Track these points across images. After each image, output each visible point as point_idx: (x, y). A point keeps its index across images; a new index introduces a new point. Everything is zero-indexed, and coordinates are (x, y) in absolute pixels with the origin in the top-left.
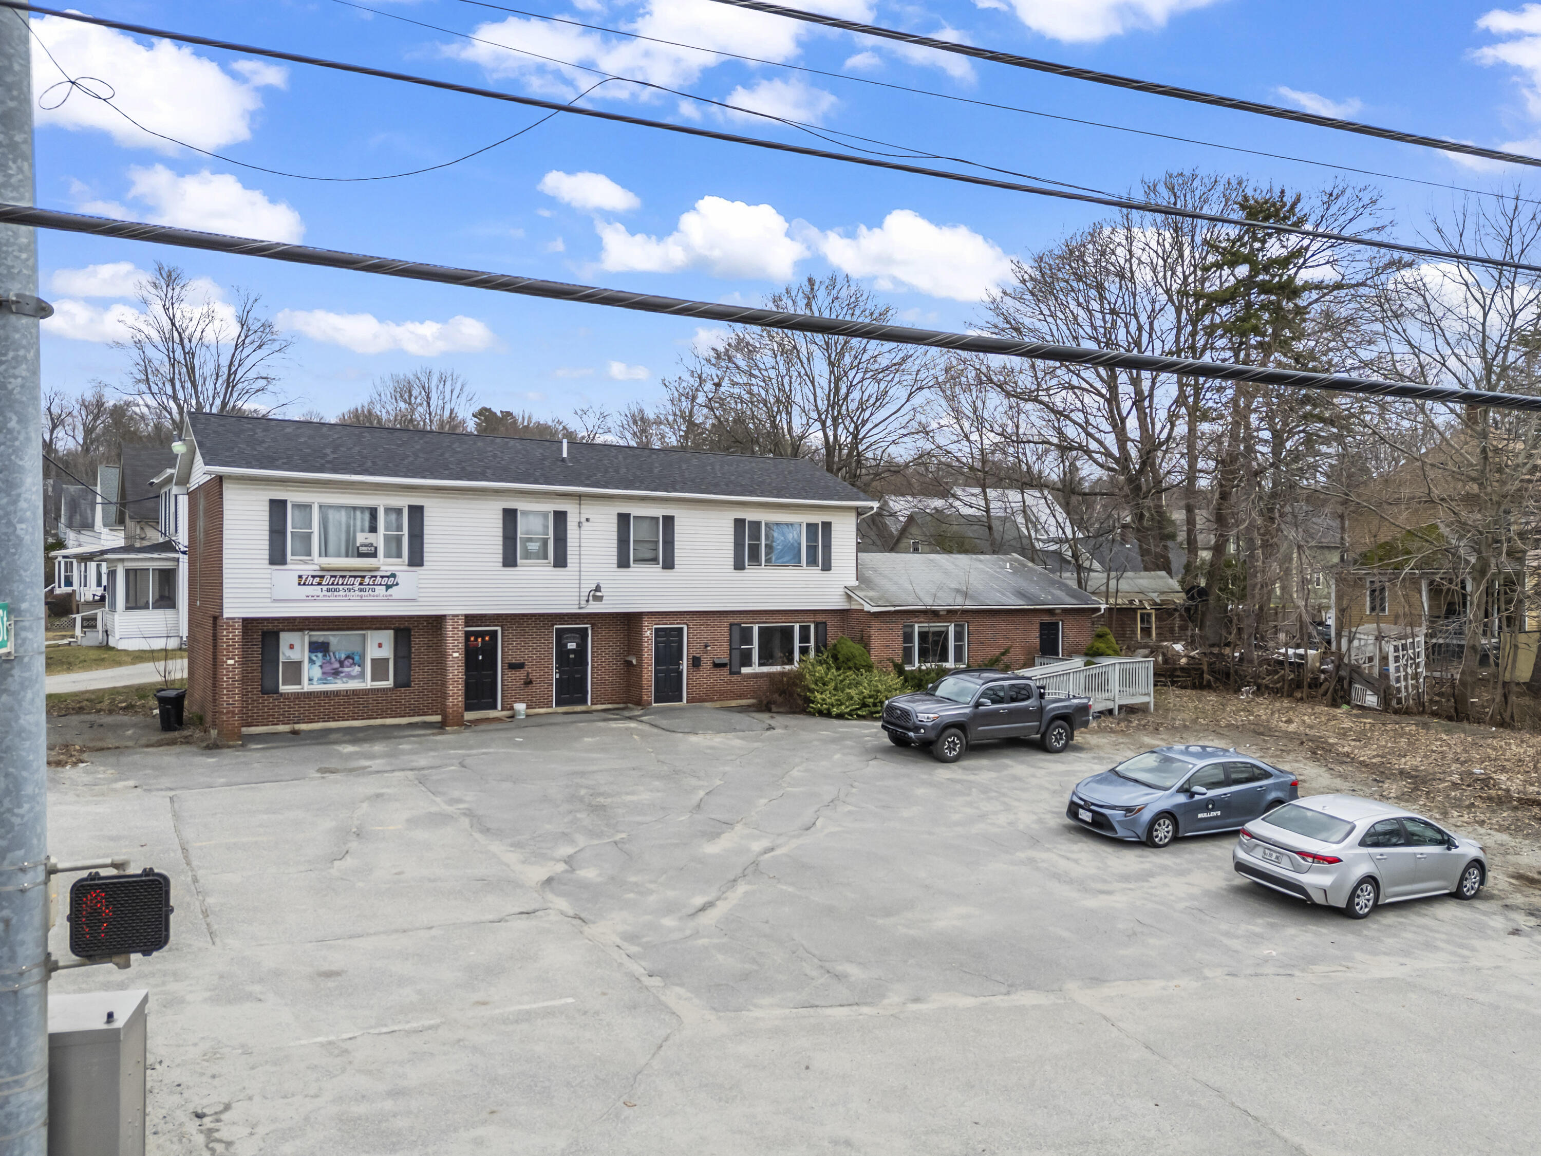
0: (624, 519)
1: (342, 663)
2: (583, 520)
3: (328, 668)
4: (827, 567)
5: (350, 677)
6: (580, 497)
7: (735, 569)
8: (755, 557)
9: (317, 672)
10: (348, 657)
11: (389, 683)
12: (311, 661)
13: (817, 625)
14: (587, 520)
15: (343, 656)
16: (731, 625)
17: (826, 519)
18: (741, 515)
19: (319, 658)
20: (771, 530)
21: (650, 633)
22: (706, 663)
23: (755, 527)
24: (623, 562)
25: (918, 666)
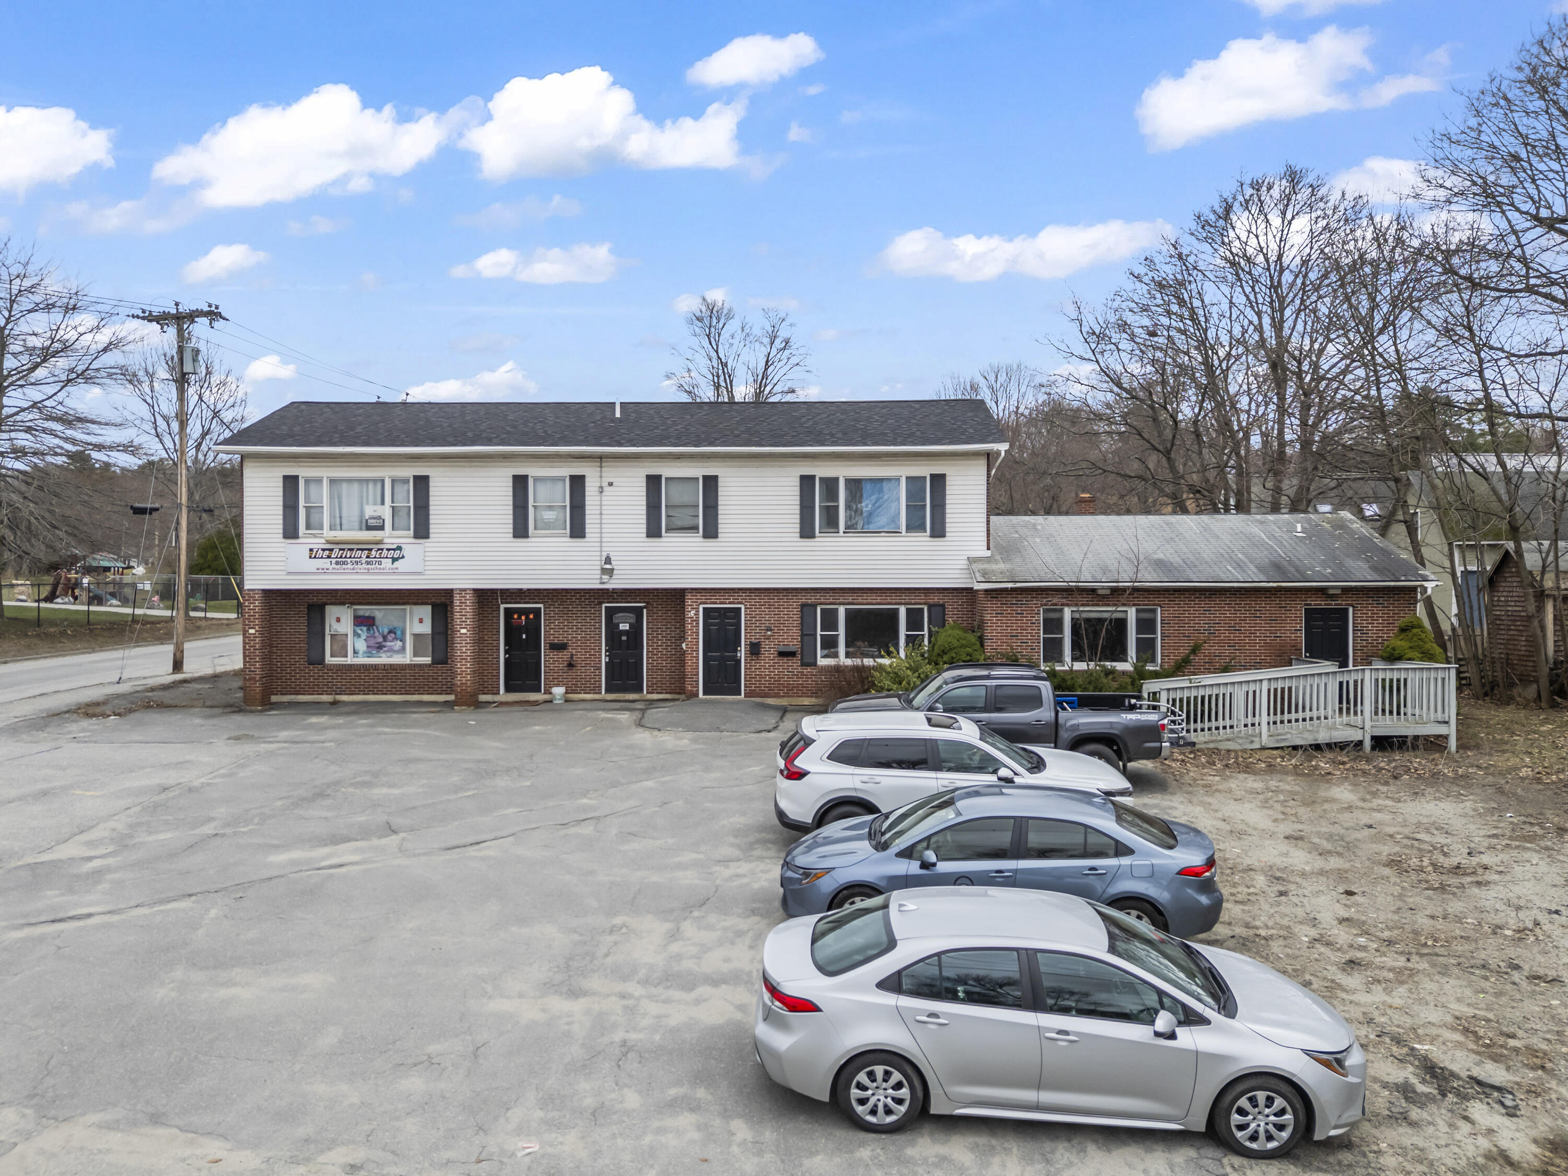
0: (653, 482)
1: (385, 638)
2: (605, 484)
3: (372, 642)
4: (939, 531)
5: (391, 650)
6: (601, 458)
7: (801, 537)
8: (831, 522)
9: (361, 645)
10: (390, 632)
11: (427, 660)
12: (356, 635)
13: (930, 607)
14: (611, 484)
15: (386, 631)
16: (803, 606)
17: (938, 470)
18: (808, 470)
19: (363, 631)
20: (855, 485)
21: (695, 614)
22: (769, 650)
23: (830, 485)
24: (653, 531)
25: (1070, 665)
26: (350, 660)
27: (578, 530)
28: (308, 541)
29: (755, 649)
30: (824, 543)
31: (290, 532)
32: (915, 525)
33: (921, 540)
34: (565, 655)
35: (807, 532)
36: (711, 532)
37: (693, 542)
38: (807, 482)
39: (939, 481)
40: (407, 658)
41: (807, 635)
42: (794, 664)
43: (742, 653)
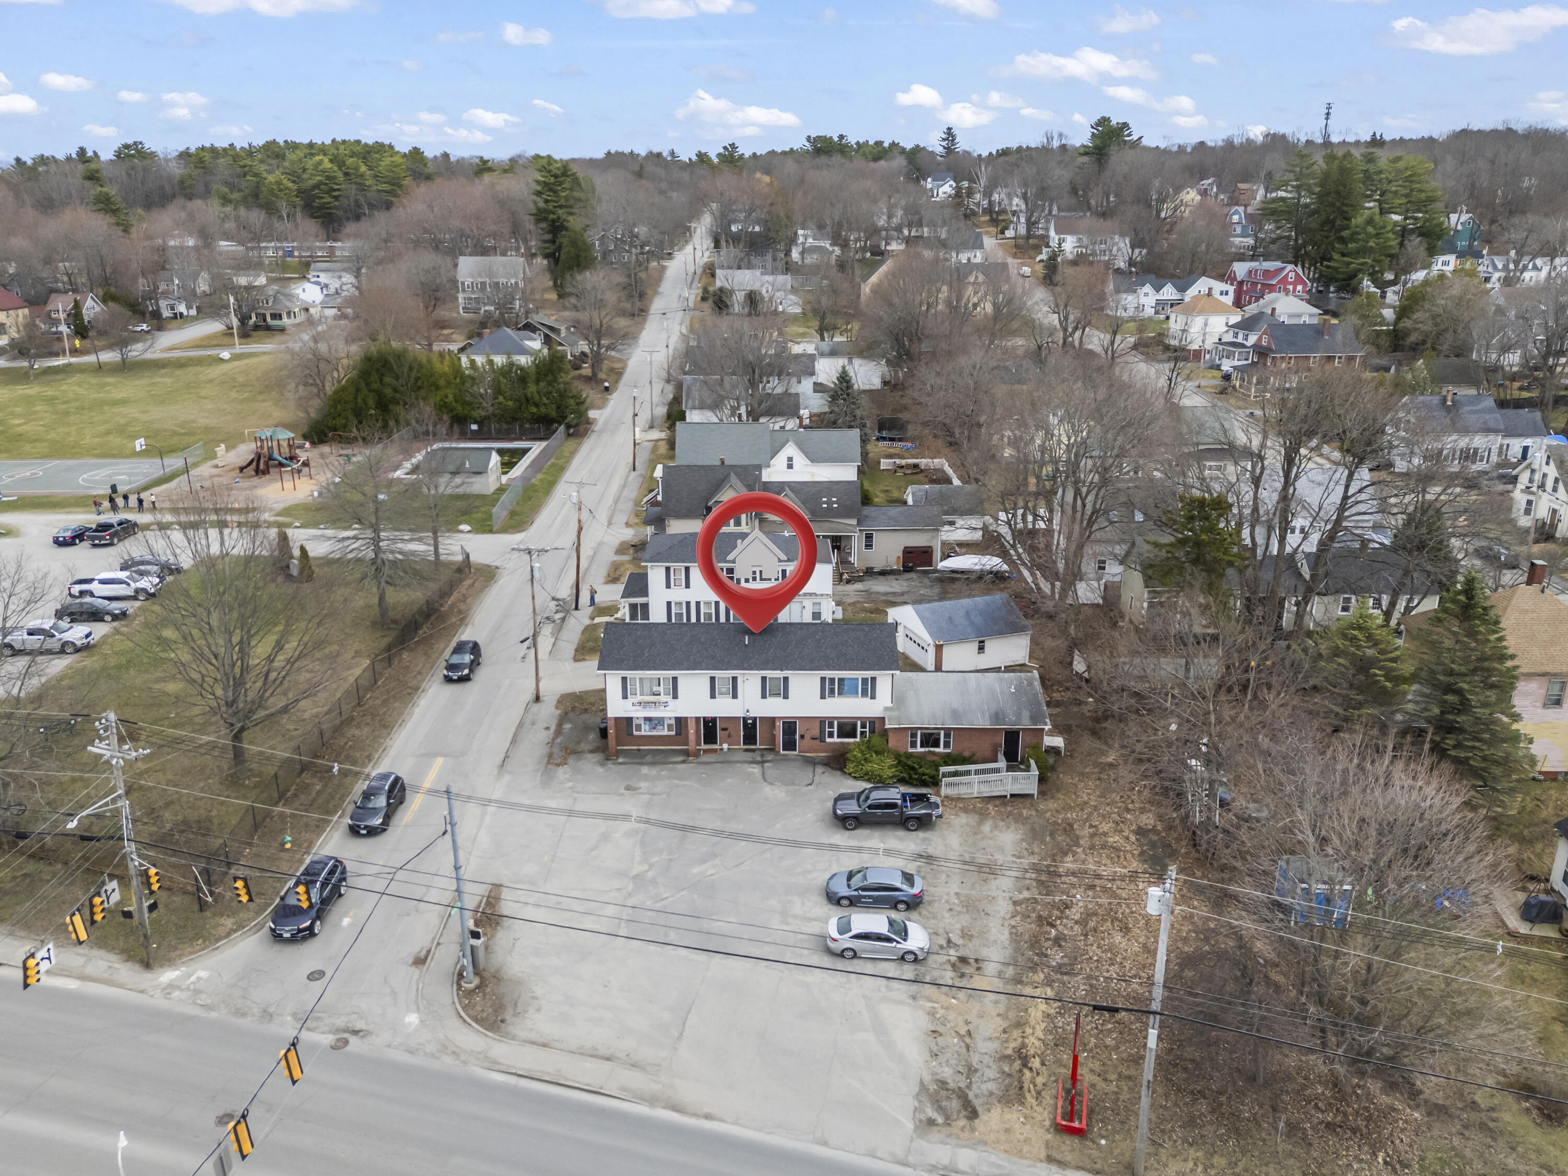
0: (764, 679)
1: (656, 725)
2: (745, 678)
3: (651, 726)
4: (873, 697)
5: (659, 730)
6: (743, 669)
7: (821, 698)
8: (832, 693)
9: (647, 728)
10: (658, 723)
11: (673, 733)
12: (645, 724)
13: (869, 723)
14: (747, 678)
16: (821, 722)
17: (873, 676)
18: (823, 674)
19: (647, 722)
20: (841, 681)
21: (779, 725)
22: (807, 737)
23: (832, 681)
24: (764, 696)
25: (920, 749)
26: (643, 733)
27: (735, 696)
28: (631, 699)
29: (802, 737)
30: (829, 700)
31: (625, 697)
32: (864, 694)
33: (867, 700)
34: (726, 733)
35: (823, 697)
36: (786, 697)
37: (780, 700)
38: (823, 679)
39: (874, 679)
40: (665, 732)
41: (822, 731)
42: (817, 742)
43: (797, 737)
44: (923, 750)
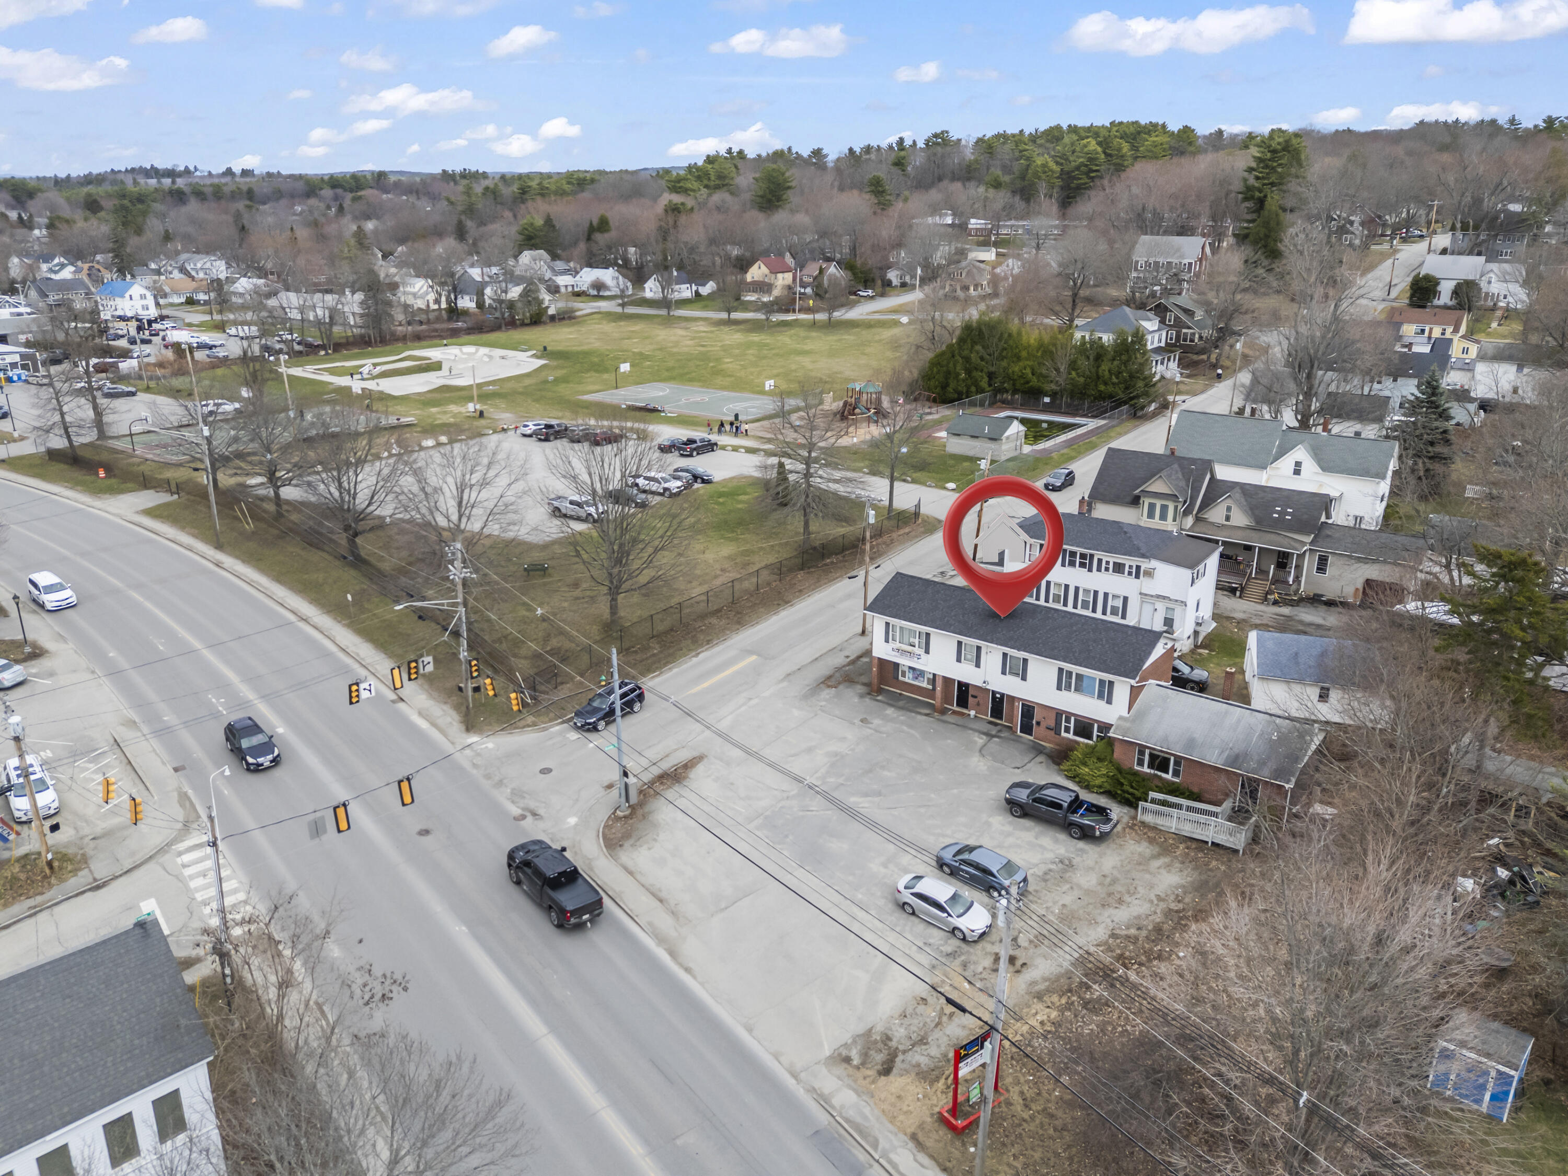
0: (1005, 655)
1: (918, 675)
2: (988, 650)
3: (914, 676)
4: (1109, 702)
5: (920, 681)
6: (988, 641)
7: (1057, 690)
8: (1068, 688)
11: (931, 687)
14: (990, 652)
16: (1058, 715)
17: (1111, 678)
18: (1061, 665)
20: (1079, 677)
21: (1018, 704)
22: (1043, 724)
23: (1070, 674)
24: (1003, 672)
25: (1146, 769)
26: (906, 680)
27: (978, 665)
28: (892, 645)
29: (1038, 724)
30: (1064, 693)
31: (887, 641)
32: (1101, 696)
33: (1102, 704)
34: (976, 700)
35: (1059, 688)
36: (1024, 678)
37: (1017, 680)
38: (1061, 670)
39: (1111, 684)
40: (925, 685)
41: (1059, 723)
42: (1052, 733)
43: (1035, 722)
44: (1148, 771)
